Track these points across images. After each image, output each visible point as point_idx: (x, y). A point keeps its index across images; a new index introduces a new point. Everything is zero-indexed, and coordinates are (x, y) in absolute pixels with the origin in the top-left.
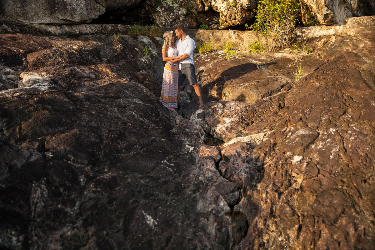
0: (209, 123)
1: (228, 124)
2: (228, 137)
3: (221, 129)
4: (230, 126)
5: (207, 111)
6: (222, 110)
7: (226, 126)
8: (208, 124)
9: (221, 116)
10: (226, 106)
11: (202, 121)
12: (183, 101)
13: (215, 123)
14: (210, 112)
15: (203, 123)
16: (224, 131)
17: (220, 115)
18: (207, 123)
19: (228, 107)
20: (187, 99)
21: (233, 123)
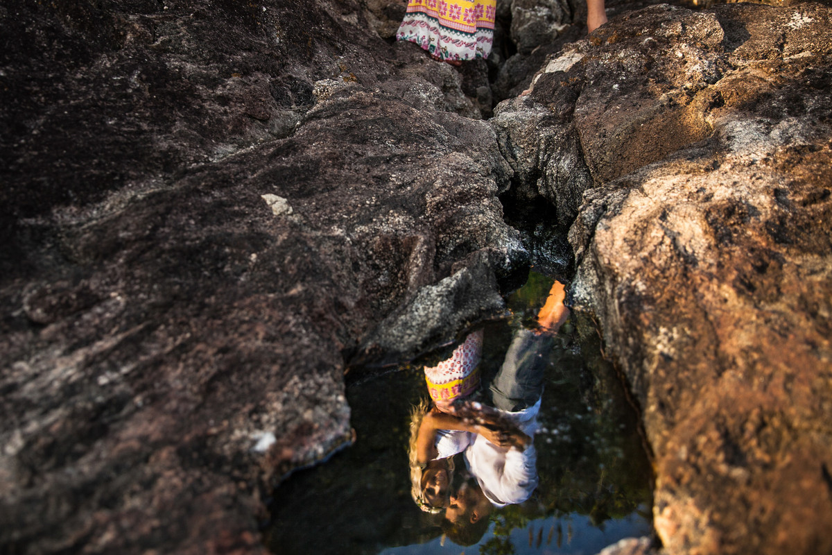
0: (591, 142)
1: (744, 178)
2: (710, 399)
3: (656, 233)
4: (763, 201)
5: (606, 59)
6: (714, 56)
7: (722, 194)
8: (581, 155)
9: (700, 98)
10: (747, 37)
11: (546, 122)
12: (531, 29)
13: (638, 147)
14: (620, 67)
15: (549, 140)
16: (689, 261)
17: (691, 93)
18: (573, 142)
19: (763, 44)
20: (551, 19)
21: (800, 172)
